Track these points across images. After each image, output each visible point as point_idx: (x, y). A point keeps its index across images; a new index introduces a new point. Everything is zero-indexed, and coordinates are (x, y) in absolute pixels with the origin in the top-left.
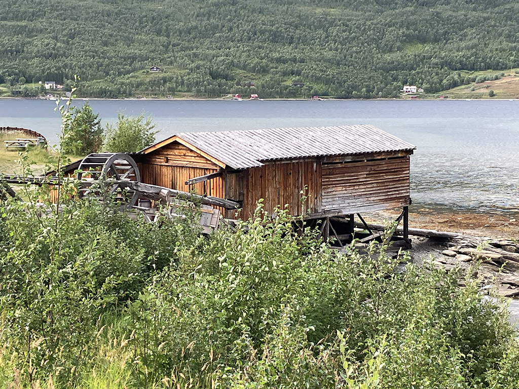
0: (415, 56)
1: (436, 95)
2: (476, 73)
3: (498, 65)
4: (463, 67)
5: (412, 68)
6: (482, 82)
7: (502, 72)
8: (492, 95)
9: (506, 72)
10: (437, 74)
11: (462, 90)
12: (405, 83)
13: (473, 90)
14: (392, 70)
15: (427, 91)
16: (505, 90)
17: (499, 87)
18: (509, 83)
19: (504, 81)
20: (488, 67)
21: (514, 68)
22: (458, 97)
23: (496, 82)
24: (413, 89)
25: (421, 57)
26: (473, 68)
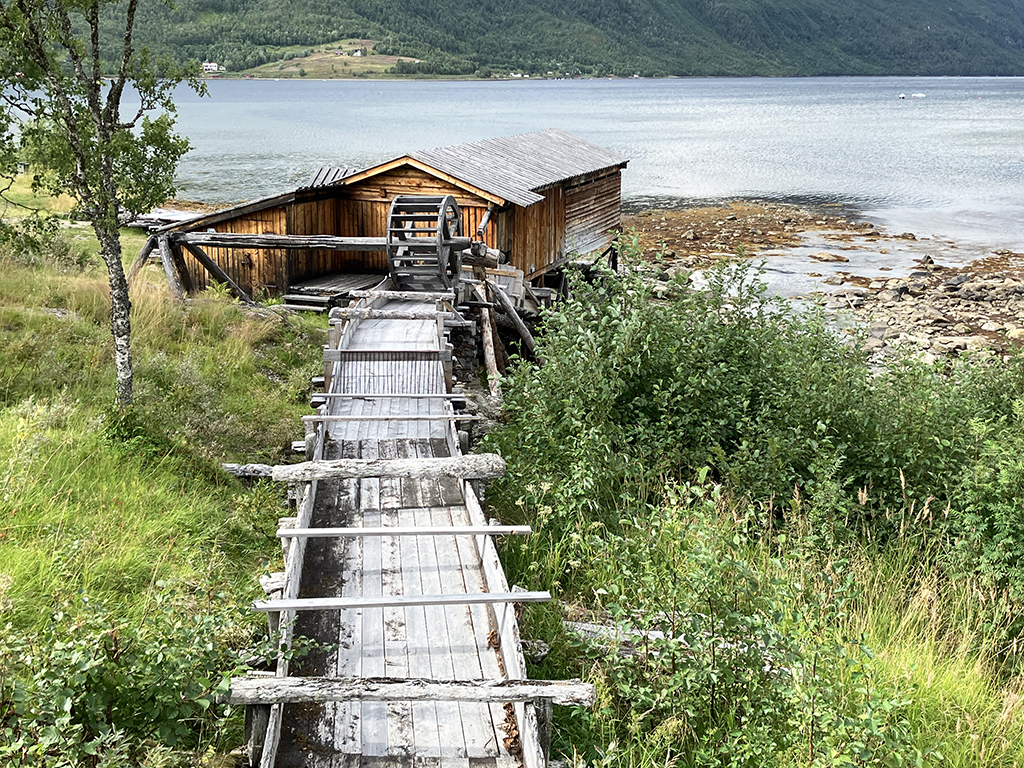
0: (212, 27)
1: (240, 73)
2: (283, 49)
3: (306, 40)
4: (268, 42)
5: (209, 42)
6: (291, 59)
7: (311, 48)
8: (303, 74)
9: (316, 48)
10: (240, 49)
11: (270, 68)
12: (203, 59)
13: (282, 68)
14: (186, 43)
15: (230, 69)
16: (316, 69)
17: (310, 65)
18: (320, 60)
19: (314, 58)
20: (295, 42)
21: (323, 43)
22: (265, 76)
23: (306, 59)
24: (214, 66)
25: (219, 28)
26: (279, 43)
